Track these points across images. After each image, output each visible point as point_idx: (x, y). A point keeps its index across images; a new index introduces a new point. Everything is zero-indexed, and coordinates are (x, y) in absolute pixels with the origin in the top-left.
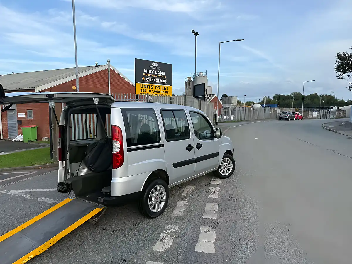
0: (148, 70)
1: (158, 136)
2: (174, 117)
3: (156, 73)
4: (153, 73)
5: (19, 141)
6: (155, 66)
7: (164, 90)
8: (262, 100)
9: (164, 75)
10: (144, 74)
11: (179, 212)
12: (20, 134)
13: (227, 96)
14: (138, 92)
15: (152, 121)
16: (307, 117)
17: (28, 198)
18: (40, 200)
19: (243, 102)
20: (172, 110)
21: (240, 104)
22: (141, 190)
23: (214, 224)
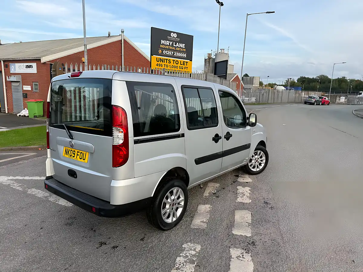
0: (166, 41)
1: (177, 122)
2: (200, 97)
3: (174, 45)
4: (171, 45)
5: (25, 116)
6: (174, 37)
7: (182, 66)
8: (286, 82)
9: (184, 48)
10: (161, 46)
11: (201, 222)
12: (26, 109)
13: (249, 76)
14: (154, 66)
15: (171, 102)
16: (334, 103)
17: (17, 188)
18: (30, 191)
19: (265, 83)
20: (197, 88)
21: (262, 86)
22: (152, 196)
23: (249, 246)
